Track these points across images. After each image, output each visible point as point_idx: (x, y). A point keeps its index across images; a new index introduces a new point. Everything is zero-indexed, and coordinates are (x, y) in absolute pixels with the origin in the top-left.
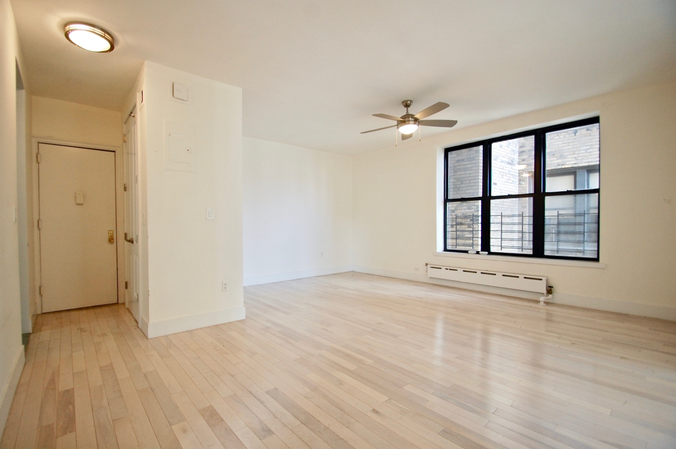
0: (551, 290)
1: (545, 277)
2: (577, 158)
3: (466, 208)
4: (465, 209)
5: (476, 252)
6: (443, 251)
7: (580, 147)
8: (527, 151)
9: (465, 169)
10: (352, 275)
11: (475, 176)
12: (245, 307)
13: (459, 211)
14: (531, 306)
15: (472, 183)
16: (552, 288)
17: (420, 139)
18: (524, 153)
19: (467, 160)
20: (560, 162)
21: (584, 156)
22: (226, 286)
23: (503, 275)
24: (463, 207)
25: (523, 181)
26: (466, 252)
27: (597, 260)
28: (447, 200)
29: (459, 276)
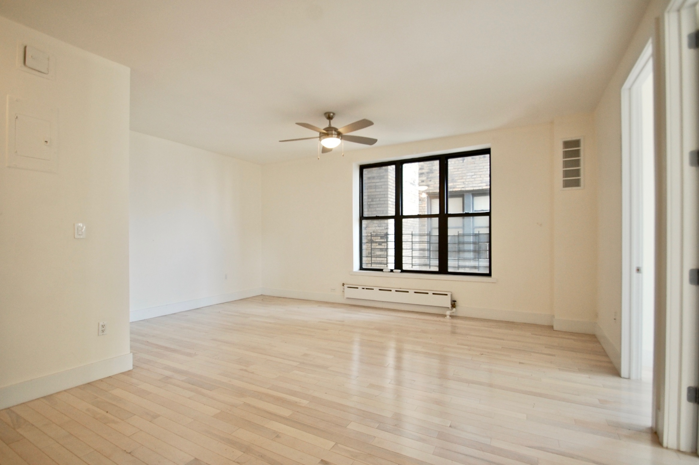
0: (454, 304)
1: (450, 292)
2: (465, 183)
3: (376, 225)
4: (376, 227)
5: (390, 270)
6: (359, 270)
7: (467, 173)
8: (426, 173)
9: (376, 187)
10: (262, 300)
11: (384, 194)
12: (132, 354)
13: (370, 228)
14: (440, 320)
15: (382, 201)
16: (455, 302)
17: (343, 154)
18: (424, 175)
19: (377, 178)
20: (451, 186)
21: (470, 181)
22: (103, 329)
23: (415, 292)
24: (374, 225)
25: (422, 201)
26: (381, 270)
27: (489, 275)
28: (362, 218)
29: (376, 295)
